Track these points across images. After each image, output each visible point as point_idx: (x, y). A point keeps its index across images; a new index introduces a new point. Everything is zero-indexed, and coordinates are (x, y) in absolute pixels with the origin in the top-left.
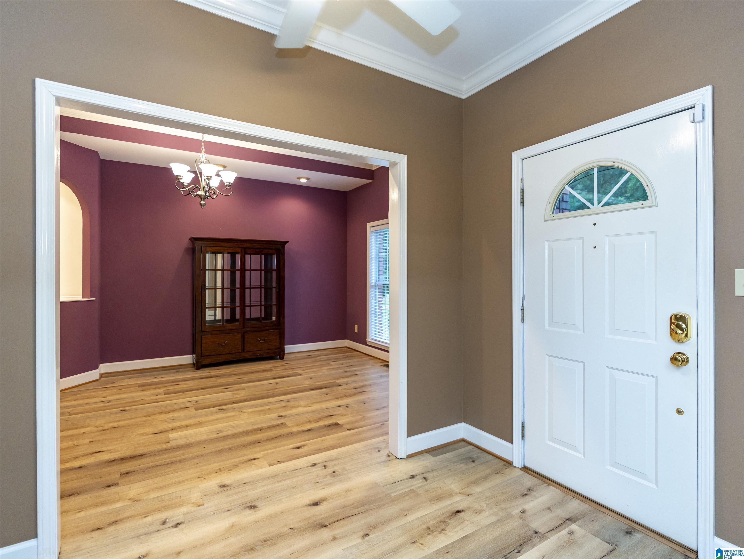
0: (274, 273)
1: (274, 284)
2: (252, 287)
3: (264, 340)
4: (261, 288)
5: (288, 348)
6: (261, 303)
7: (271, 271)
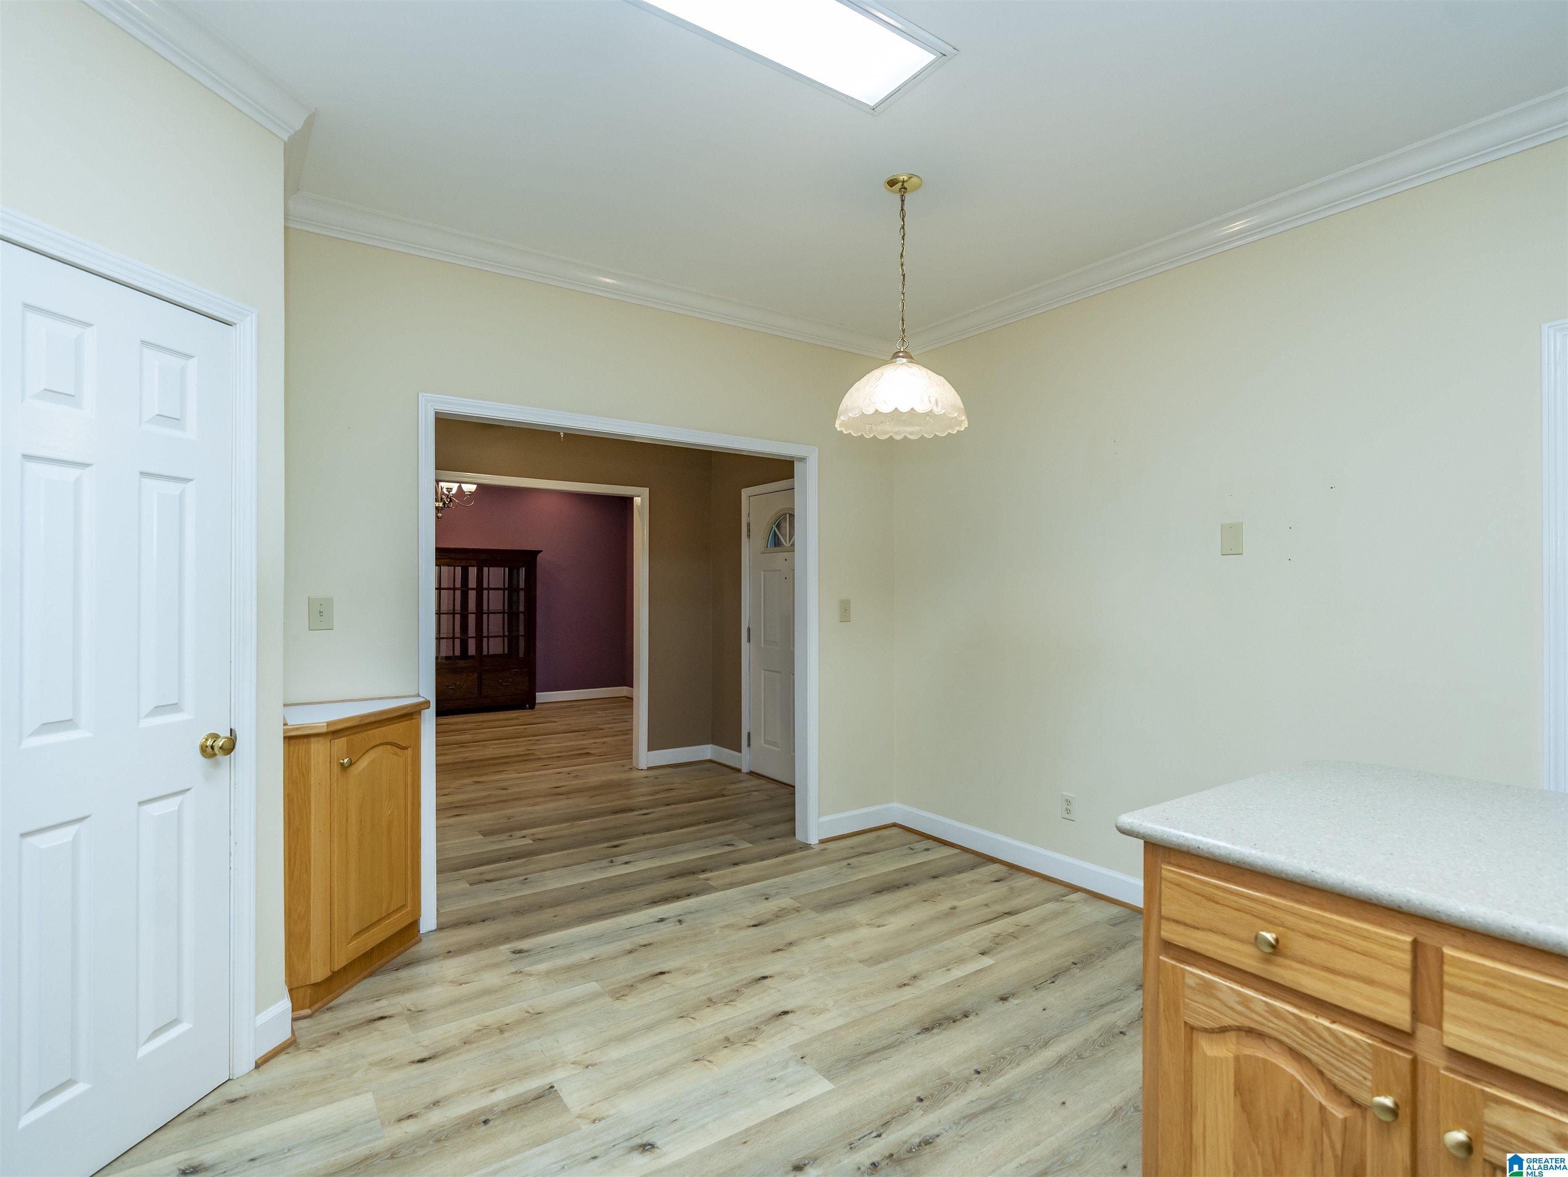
0: (522, 594)
1: (522, 608)
2: (490, 611)
3: (508, 682)
4: (504, 613)
5: (542, 697)
6: (504, 633)
7: (518, 590)
